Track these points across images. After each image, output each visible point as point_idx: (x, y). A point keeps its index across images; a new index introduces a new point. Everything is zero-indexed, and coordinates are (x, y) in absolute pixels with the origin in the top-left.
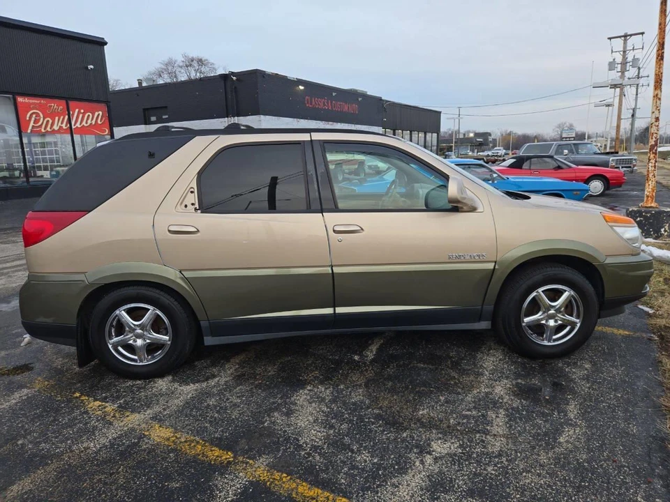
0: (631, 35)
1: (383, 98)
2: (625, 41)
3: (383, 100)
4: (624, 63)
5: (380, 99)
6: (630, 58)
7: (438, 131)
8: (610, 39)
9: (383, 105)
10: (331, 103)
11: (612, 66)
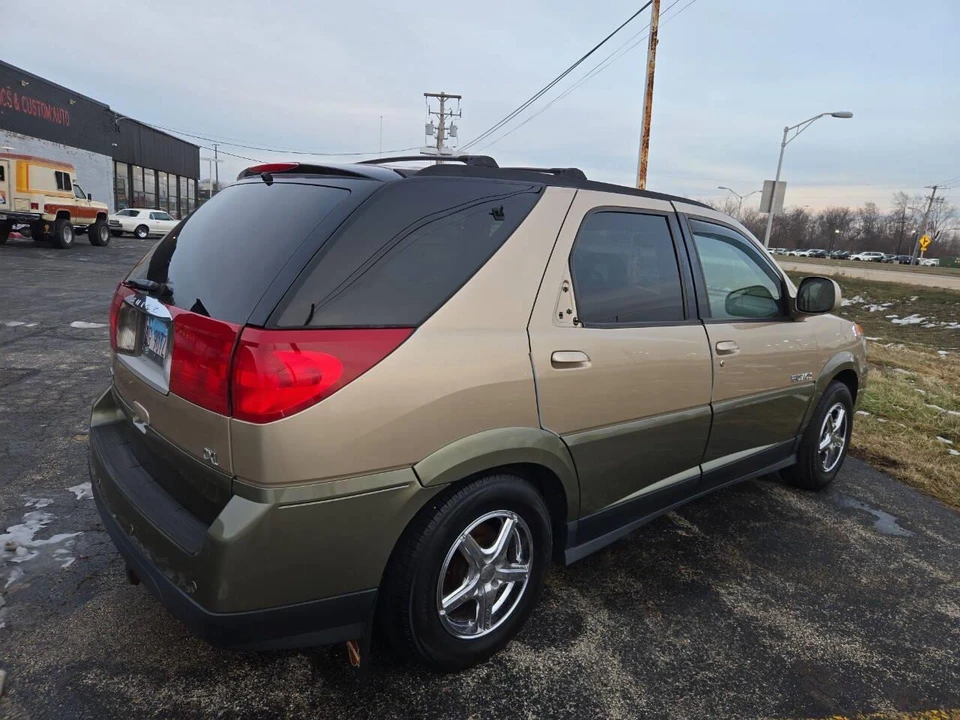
0: (448, 97)
1: (111, 109)
2: (442, 101)
3: (113, 113)
4: (441, 129)
5: (107, 109)
6: (447, 125)
7: (196, 177)
8: (426, 95)
9: (112, 120)
10: (19, 97)
11: (429, 128)
